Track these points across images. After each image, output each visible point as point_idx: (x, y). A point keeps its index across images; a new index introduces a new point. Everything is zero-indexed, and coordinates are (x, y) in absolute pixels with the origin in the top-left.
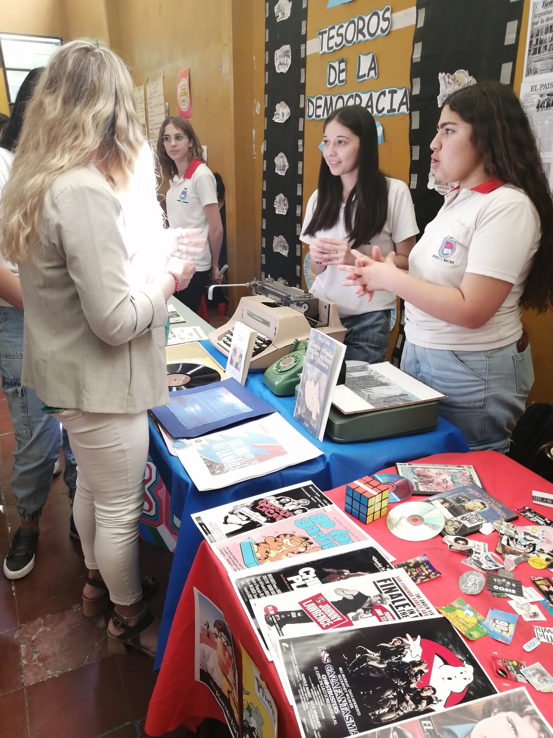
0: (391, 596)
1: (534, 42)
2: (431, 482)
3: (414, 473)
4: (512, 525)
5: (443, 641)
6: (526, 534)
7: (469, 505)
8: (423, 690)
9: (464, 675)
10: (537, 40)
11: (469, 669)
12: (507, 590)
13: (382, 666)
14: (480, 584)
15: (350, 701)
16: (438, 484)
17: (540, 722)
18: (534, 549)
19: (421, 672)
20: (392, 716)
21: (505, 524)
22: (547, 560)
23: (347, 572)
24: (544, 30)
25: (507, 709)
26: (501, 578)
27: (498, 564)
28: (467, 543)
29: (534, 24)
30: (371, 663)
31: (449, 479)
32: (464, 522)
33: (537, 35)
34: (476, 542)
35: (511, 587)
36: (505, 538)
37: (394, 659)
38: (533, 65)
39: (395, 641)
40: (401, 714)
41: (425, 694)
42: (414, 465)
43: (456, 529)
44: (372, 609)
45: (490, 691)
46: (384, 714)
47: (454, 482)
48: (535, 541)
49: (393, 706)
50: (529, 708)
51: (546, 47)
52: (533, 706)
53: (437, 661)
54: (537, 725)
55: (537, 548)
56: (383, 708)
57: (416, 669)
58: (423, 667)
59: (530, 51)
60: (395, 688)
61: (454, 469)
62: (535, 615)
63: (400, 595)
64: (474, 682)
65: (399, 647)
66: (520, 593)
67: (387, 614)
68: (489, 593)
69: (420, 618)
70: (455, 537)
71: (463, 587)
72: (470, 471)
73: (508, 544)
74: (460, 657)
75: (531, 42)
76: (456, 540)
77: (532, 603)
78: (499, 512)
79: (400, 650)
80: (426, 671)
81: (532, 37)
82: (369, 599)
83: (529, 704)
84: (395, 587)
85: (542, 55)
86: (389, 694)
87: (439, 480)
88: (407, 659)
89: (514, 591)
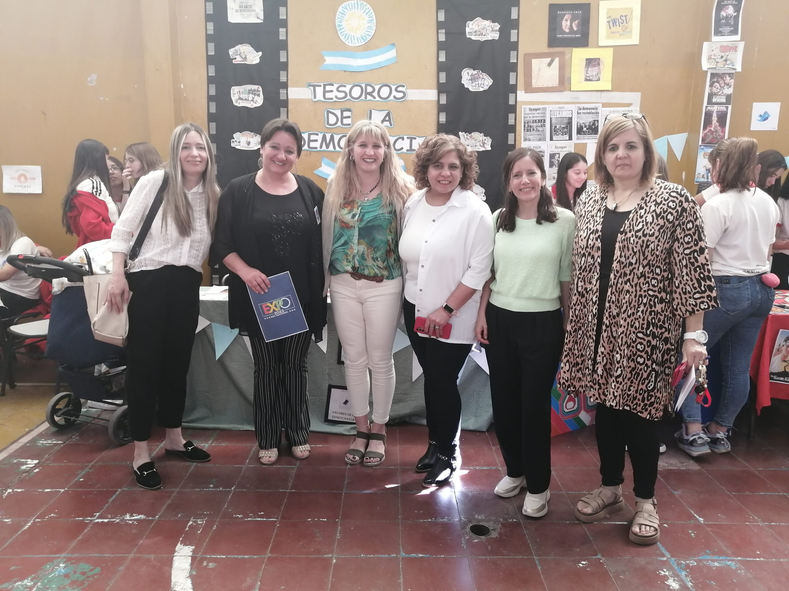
1: (527, 126)
10: (528, 125)
24: (531, 121)
29: (525, 117)
33: (528, 123)
38: (527, 137)
51: (534, 129)
59: (524, 129)
75: (524, 126)
81: (525, 123)
85: (532, 133)
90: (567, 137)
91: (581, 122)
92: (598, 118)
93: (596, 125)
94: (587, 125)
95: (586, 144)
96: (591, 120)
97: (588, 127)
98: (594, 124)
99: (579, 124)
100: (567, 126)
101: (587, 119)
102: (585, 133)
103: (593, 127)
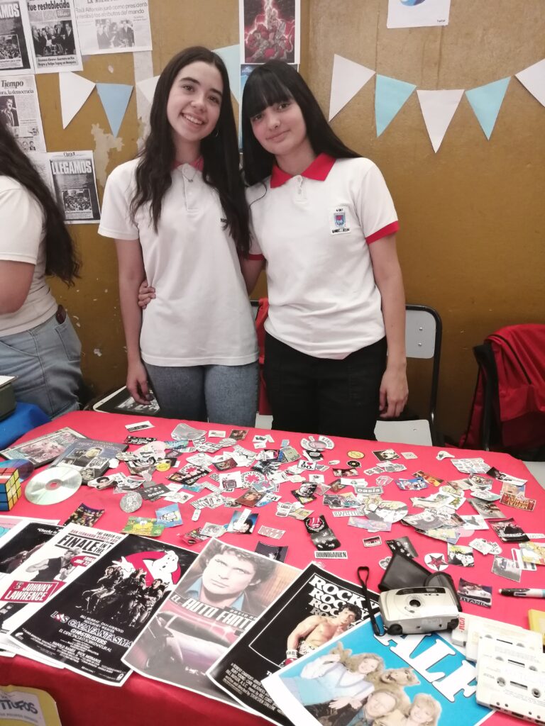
0: (79, 546)
2: (43, 452)
3: (22, 453)
4: (129, 453)
5: (141, 549)
6: (142, 453)
7: (88, 454)
8: (152, 585)
9: (171, 559)
11: (171, 554)
12: (158, 493)
13: (112, 592)
14: (138, 500)
15: (108, 629)
16: (50, 452)
17: (233, 550)
18: (155, 461)
19: (142, 576)
20: (145, 615)
21: (124, 454)
22: (167, 462)
23: (25, 553)
25: (212, 556)
26: (148, 488)
27: (140, 481)
28: (108, 479)
30: (102, 596)
31: (56, 444)
32: (94, 467)
34: (114, 475)
35: (158, 490)
36: (131, 463)
37: (117, 582)
39: (108, 571)
40: (151, 609)
41: (156, 586)
42: (17, 447)
43: (92, 475)
44: (71, 563)
45: (193, 557)
46: (139, 618)
47: (62, 445)
48: (151, 455)
49: (141, 609)
50: (223, 547)
52: (224, 545)
53: (148, 563)
54: (233, 553)
55: (156, 459)
56: (135, 615)
57: (138, 577)
58: (141, 573)
60: (133, 598)
61: (55, 435)
62: (186, 497)
63: (85, 541)
64: (180, 558)
65: (113, 573)
66: (167, 491)
67: (87, 559)
68: (148, 501)
69: (113, 546)
70: (96, 480)
71: (126, 510)
72: (69, 431)
73: (136, 466)
74: (160, 550)
76: (99, 481)
77: (179, 491)
78: (114, 449)
79: (116, 574)
80: (145, 573)
82: (62, 559)
83: (221, 544)
84: (76, 539)
86: (132, 604)
87: (48, 448)
88: (126, 576)
89: (163, 491)
90: (18, 61)
91: (40, 26)
92: (69, 15)
93: (69, 33)
94: (52, 33)
95: (57, 74)
96: (56, 21)
97: (53, 37)
98: (64, 31)
99: (35, 32)
100: (14, 37)
101: (50, 21)
102: (50, 52)
103: (64, 37)
